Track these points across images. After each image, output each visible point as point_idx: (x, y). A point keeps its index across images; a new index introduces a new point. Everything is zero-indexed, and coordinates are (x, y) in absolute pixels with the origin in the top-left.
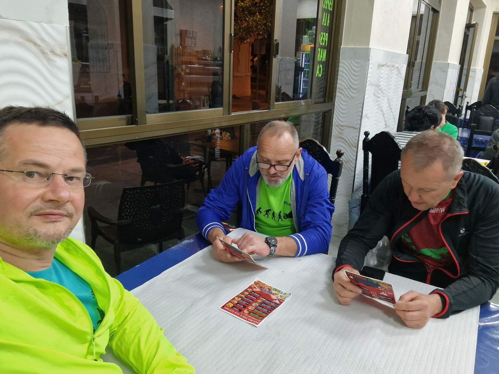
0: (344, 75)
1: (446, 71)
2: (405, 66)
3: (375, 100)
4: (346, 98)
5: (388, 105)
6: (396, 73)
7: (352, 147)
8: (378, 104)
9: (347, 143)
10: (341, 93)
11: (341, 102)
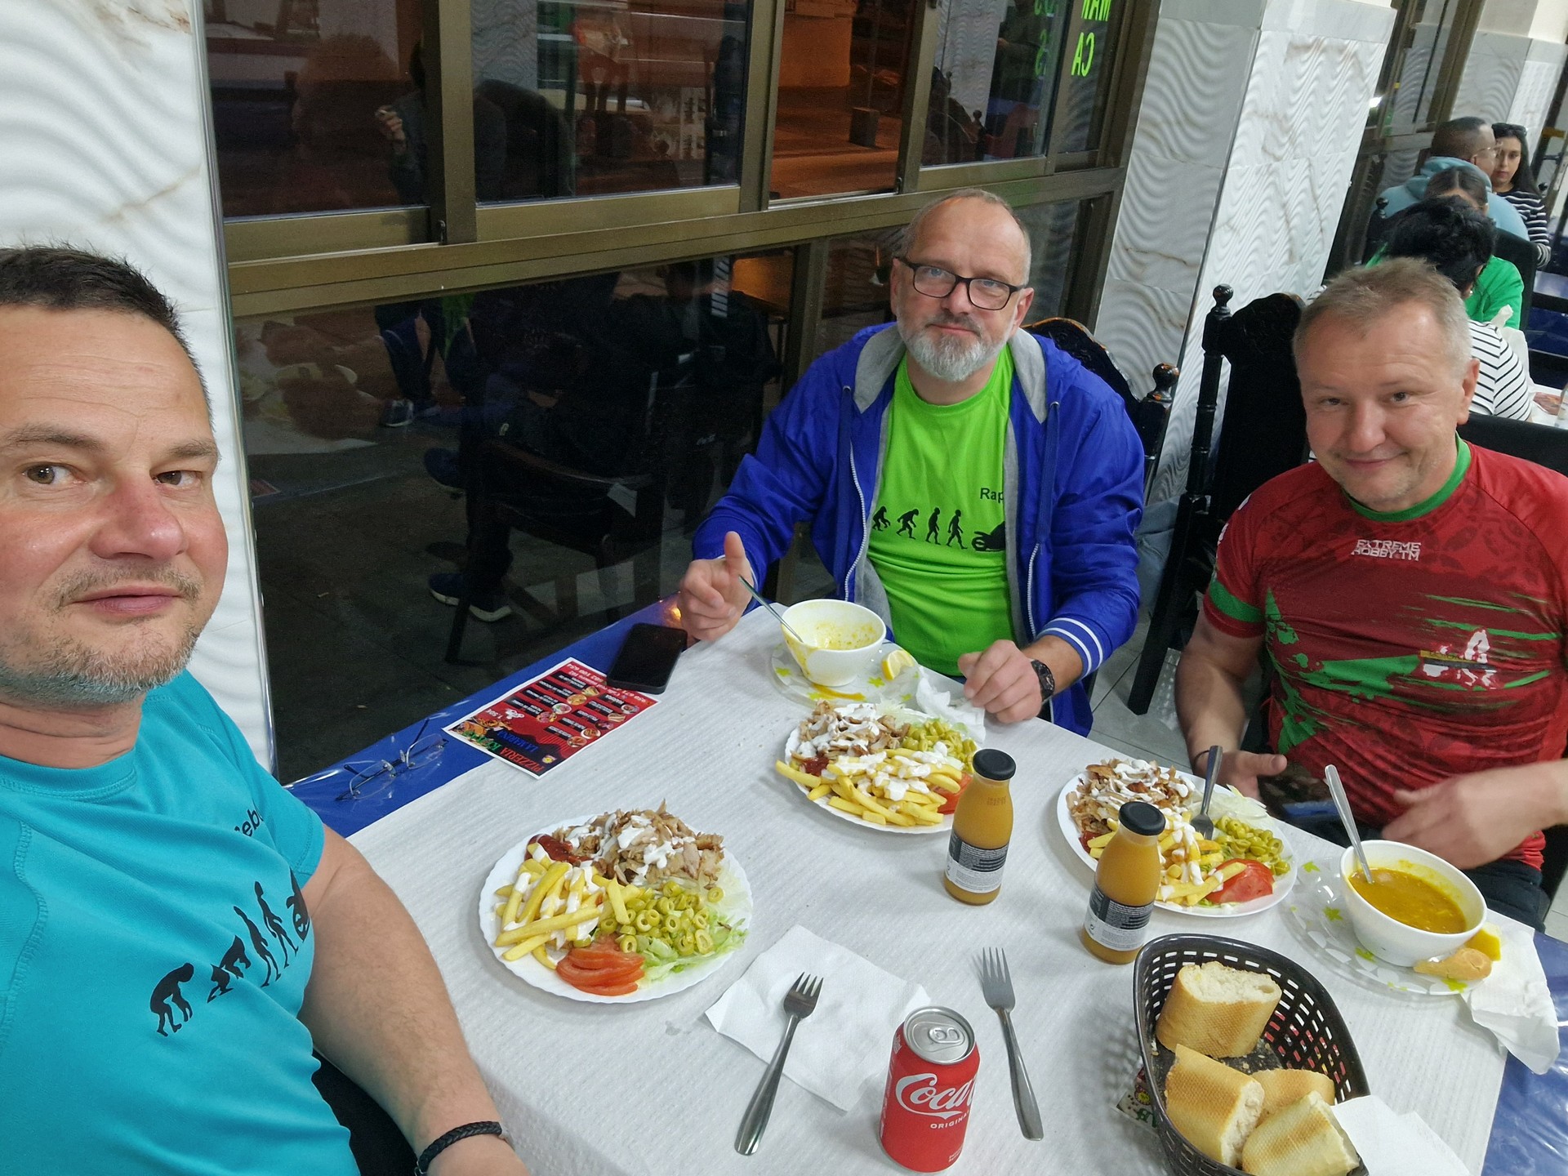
0: (1168, 75)
1: (1517, 69)
2: (1381, 50)
3: (1264, 170)
4: (1165, 157)
5: (1306, 184)
6: (1350, 72)
7: (1168, 325)
8: (1273, 183)
9: (1155, 310)
10: (1152, 138)
11: (1150, 168)
